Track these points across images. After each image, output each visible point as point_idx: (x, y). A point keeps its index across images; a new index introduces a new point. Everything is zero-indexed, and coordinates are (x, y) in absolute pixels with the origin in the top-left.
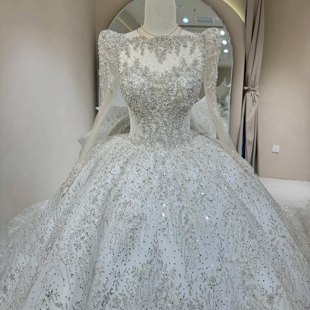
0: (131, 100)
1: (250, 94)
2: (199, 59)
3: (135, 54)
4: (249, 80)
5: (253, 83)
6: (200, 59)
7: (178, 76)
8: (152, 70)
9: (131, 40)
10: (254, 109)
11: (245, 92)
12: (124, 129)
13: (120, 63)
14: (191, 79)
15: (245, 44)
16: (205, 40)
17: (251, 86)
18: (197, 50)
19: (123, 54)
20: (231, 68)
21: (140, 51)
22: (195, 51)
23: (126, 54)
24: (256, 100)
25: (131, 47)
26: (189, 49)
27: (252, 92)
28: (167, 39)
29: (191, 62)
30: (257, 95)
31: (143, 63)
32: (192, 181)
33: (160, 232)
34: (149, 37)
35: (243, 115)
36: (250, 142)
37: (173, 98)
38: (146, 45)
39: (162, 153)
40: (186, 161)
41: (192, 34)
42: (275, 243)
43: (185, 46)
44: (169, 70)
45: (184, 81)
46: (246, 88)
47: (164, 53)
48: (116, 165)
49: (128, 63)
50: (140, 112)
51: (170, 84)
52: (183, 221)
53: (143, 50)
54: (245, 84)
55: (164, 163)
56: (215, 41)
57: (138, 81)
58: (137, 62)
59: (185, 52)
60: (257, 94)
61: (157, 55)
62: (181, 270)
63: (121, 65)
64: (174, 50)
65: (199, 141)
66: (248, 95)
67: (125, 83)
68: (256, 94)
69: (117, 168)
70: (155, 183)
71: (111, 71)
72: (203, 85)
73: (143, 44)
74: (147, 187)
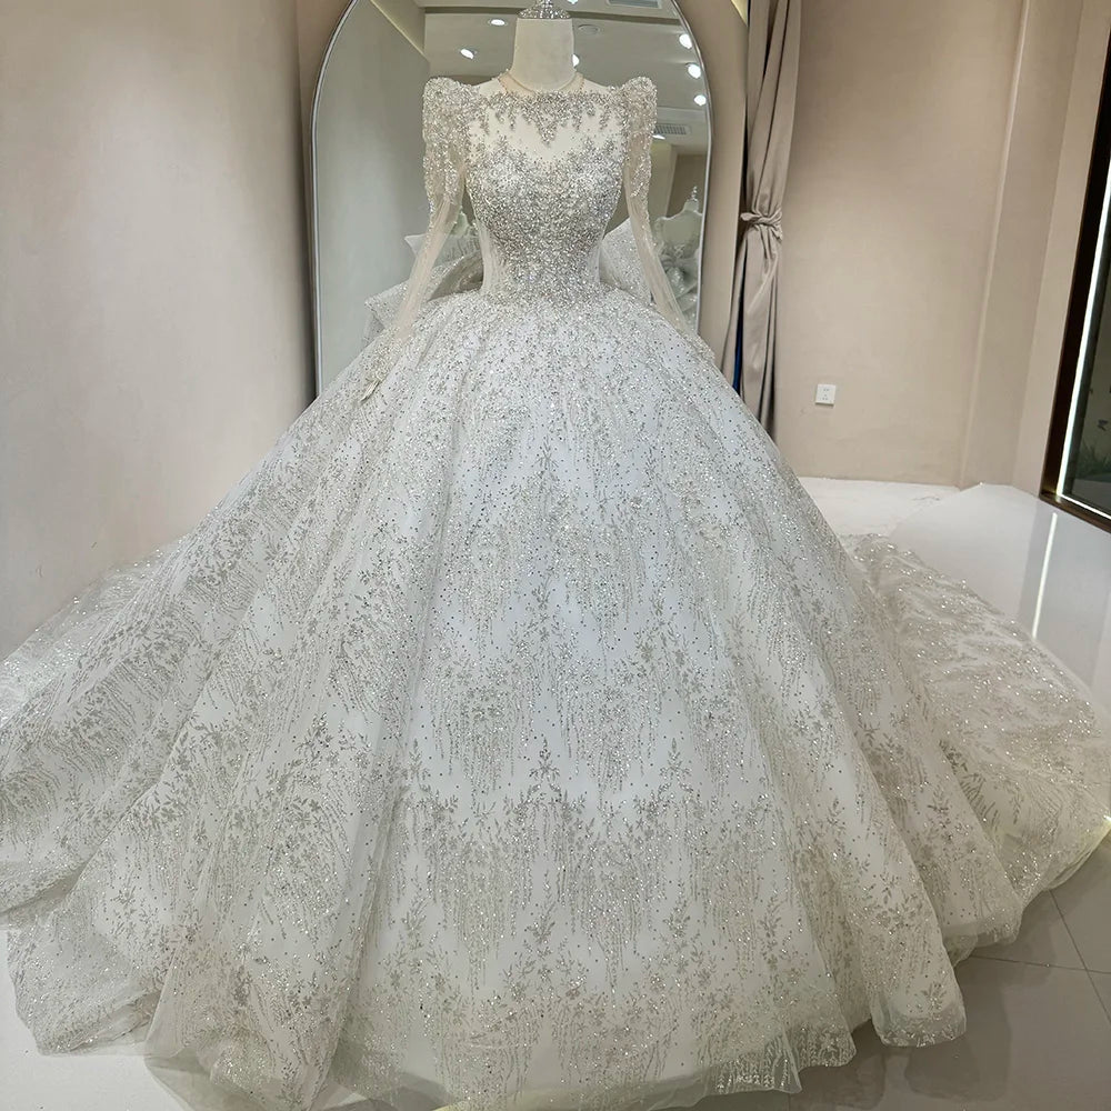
0: (494, 216)
1: (759, 233)
2: (616, 139)
3: (499, 128)
4: (755, 194)
5: (767, 202)
6: (619, 140)
7: (579, 170)
8: (531, 158)
9: (489, 99)
10: (767, 279)
11: (743, 228)
12: (465, 283)
13: (470, 144)
14: (602, 177)
15: (746, 84)
16: (626, 102)
17: (761, 210)
18: (612, 122)
19: (474, 128)
20: (706, 156)
21: (507, 123)
22: (609, 123)
23: (482, 126)
24: (774, 252)
25: (490, 113)
26: (597, 118)
27: (764, 228)
28: (557, 99)
29: (601, 145)
30: (778, 238)
31: (514, 146)
32: (604, 358)
33: (553, 435)
34: (523, 94)
35: (737, 296)
36: (753, 373)
37: (570, 213)
38: (518, 110)
39: (551, 316)
40: (594, 329)
41: (603, 90)
42: (742, 469)
43: (591, 114)
44: (563, 159)
45: (591, 180)
46: (747, 217)
47: (552, 127)
48: (471, 334)
49: (487, 144)
50: (508, 239)
51: (565, 185)
52: (591, 419)
53: (513, 119)
54: (745, 205)
55: (554, 332)
56: (645, 105)
57: (508, 178)
58: (502, 143)
59: (590, 125)
60: (777, 233)
61: (540, 130)
62: (588, 486)
63: (473, 149)
64: (571, 122)
65: (615, 299)
66: (752, 236)
67: (484, 184)
68: (774, 234)
69: (473, 339)
70: (540, 363)
71: (451, 160)
72: (623, 189)
73: (512, 109)
74: (528, 368)
